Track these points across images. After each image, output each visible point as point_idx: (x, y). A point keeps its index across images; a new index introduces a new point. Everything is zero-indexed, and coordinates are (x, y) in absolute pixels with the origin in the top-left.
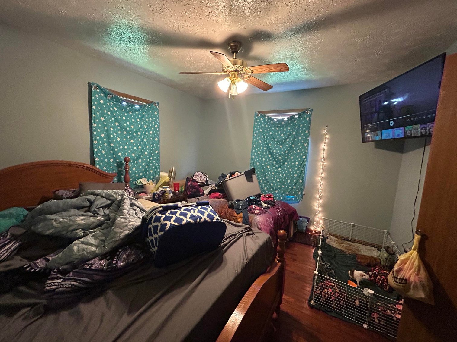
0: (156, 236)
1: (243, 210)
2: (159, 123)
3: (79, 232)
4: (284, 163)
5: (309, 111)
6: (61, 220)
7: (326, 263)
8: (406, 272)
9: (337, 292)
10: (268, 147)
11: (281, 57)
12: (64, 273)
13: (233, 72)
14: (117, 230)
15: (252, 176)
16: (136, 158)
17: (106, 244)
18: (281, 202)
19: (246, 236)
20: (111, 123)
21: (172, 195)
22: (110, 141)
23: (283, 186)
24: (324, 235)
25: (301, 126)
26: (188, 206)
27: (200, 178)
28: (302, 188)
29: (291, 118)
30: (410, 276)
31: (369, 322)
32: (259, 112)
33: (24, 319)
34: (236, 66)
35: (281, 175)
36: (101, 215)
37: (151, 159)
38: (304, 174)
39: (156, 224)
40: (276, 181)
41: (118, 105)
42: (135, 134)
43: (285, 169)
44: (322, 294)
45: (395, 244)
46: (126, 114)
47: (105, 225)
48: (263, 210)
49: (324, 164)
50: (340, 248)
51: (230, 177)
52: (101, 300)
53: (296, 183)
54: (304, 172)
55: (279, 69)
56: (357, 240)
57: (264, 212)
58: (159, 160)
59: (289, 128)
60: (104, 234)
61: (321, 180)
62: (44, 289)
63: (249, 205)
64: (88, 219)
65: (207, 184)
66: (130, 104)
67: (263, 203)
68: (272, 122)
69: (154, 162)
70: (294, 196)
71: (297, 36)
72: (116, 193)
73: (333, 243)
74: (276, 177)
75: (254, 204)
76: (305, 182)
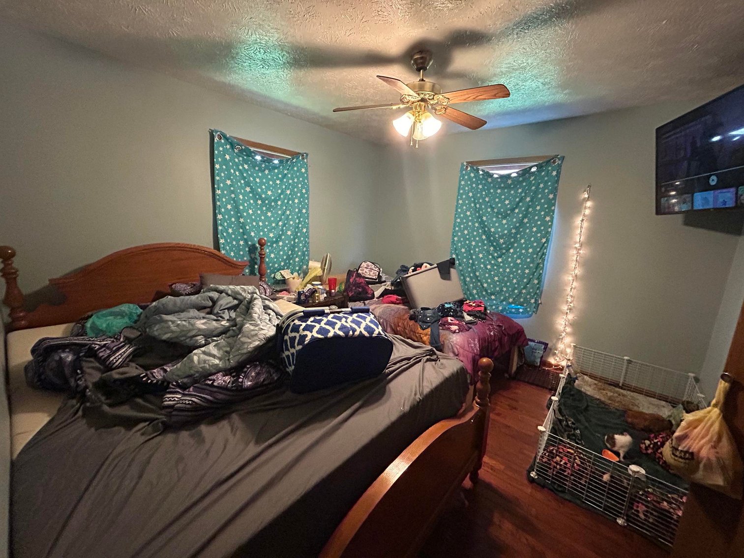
0: (293, 350)
1: (432, 323)
2: (308, 186)
3: (200, 339)
4: (508, 250)
5: (557, 160)
6: (179, 322)
7: (566, 419)
8: (695, 440)
9: (576, 463)
10: (482, 222)
11: (504, 70)
12: (184, 387)
13: (418, 103)
14: (244, 339)
15: (449, 271)
16: (274, 240)
17: (231, 356)
18: (498, 314)
19: (426, 362)
20: (241, 188)
21: (325, 295)
22: (239, 215)
23: (505, 289)
24: (571, 374)
25: (542, 186)
26: (339, 313)
27: (368, 271)
28: (538, 292)
29: (526, 172)
30: (701, 448)
31: (627, 516)
32: (468, 163)
33: (143, 434)
34: (422, 94)
35: (501, 270)
36: (226, 319)
37: (297, 240)
38: (542, 268)
39: (293, 334)
40: (492, 279)
41: (249, 161)
42: (273, 204)
43: (510, 260)
44: (550, 464)
45: (703, 398)
46: (260, 174)
47: (231, 333)
48: (465, 326)
49: (580, 253)
50: (598, 397)
51: (413, 271)
52: (225, 423)
53: (528, 284)
54: (542, 266)
55: (493, 94)
56: (634, 386)
57: (466, 329)
58: (308, 243)
59: (520, 191)
60: (229, 344)
61: (573, 280)
62: (163, 404)
63: (443, 317)
64: (209, 324)
65: (379, 281)
66: (265, 159)
67: (465, 314)
68: (490, 180)
69: (301, 245)
70: (522, 306)
71: (528, 33)
72: (244, 290)
73: (588, 388)
74: (492, 273)
75: (451, 316)
76: (544, 283)
